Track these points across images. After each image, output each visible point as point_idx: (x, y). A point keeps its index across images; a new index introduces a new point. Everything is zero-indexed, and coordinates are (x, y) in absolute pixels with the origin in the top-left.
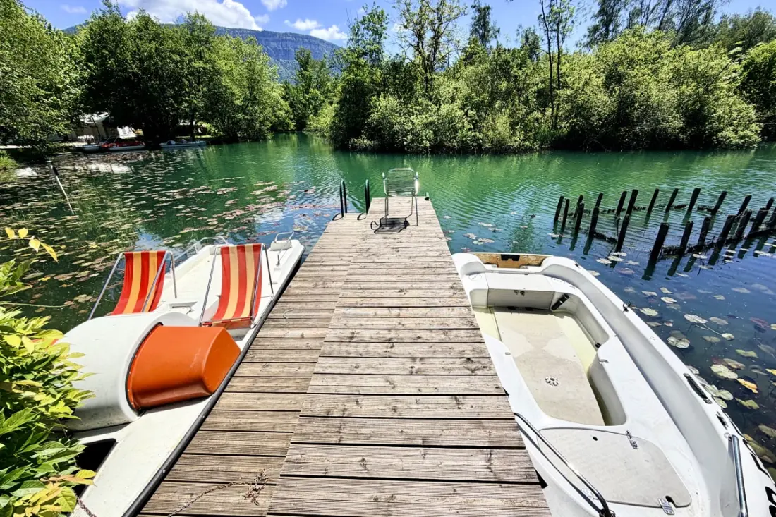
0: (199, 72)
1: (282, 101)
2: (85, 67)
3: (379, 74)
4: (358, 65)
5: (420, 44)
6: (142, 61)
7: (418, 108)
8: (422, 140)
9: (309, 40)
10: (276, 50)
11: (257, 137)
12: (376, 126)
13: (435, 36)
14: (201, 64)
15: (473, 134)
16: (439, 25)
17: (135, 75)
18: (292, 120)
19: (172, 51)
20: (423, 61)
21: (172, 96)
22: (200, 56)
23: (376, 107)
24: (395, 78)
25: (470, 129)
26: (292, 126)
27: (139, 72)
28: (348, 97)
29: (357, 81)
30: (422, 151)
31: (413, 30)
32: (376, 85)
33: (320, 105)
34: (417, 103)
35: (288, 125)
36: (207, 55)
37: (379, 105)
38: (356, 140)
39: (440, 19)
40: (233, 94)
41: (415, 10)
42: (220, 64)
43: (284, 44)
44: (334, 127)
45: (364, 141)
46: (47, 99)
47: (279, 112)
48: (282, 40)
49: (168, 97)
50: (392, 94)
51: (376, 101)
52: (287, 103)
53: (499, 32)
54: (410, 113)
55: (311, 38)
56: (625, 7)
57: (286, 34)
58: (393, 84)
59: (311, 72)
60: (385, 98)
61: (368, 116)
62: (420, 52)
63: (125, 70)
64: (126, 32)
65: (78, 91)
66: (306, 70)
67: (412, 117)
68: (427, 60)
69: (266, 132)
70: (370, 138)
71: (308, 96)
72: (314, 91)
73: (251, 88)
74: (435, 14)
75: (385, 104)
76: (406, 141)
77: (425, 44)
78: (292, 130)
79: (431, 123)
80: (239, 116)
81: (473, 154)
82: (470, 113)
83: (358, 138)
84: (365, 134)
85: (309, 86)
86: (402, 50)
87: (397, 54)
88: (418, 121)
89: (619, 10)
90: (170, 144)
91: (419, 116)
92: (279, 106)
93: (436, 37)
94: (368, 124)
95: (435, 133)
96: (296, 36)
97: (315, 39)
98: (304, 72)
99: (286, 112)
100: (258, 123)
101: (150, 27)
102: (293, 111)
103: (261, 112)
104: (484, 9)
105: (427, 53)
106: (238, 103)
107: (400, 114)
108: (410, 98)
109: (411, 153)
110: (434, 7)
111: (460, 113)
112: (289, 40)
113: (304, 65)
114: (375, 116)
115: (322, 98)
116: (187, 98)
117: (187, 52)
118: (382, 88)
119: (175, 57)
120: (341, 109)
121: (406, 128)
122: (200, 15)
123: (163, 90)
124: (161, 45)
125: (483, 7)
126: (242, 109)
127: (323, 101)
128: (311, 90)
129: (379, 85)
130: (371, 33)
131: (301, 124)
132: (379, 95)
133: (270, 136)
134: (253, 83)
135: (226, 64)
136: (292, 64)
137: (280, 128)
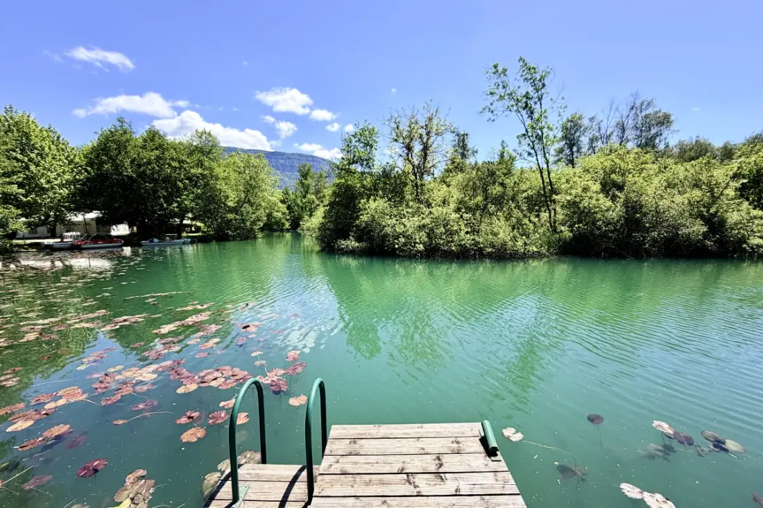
0: (198, 177)
1: (280, 205)
2: (83, 171)
3: (368, 180)
4: (349, 172)
5: (410, 155)
6: (139, 166)
7: (410, 210)
8: (415, 243)
9: (313, 158)
10: (282, 165)
11: (247, 236)
12: (365, 228)
13: (424, 148)
14: (200, 171)
15: (472, 237)
16: (428, 139)
17: (130, 178)
18: (287, 220)
19: (172, 159)
20: (413, 169)
21: (164, 197)
22: (200, 164)
23: (365, 209)
24: (385, 183)
25: (467, 233)
26: (287, 225)
27: (134, 175)
28: (337, 200)
29: (347, 186)
30: (415, 255)
31: (403, 143)
32: (366, 189)
33: (315, 208)
34: (407, 206)
35: (283, 224)
36: (206, 164)
37: (369, 207)
38: (343, 242)
39: (428, 134)
40: (227, 197)
41: (404, 127)
42: (218, 171)
43: (291, 161)
44: (322, 227)
45: (352, 243)
46: (26, 198)
47: (276, 213)
48: (290, 158)
49: (160, 197)
50: (382, 197)
51: (365, 203)
52: (285, 206)
53: (477, 152)
54: (402, 216)
55: (313, 157)
56: (583, 134)
57: (293, 154)
58: (384, 190)
59: (310, 181)
60: (375, 200)
61: (358, 218)
62: (410, 161)
63: (121, 174)
64: (131, 143)
65: (65, 192)
66: (306, 179)
67: (404, 220)
68: (417, 168)
69: (257, 231)
70: (358, 240)
71: (304, 201)
72: (311, 197)
73: (247, 192)
74: (424, 130)
75: (373, 207)
76: (398, 244)
77: (414, 155)
78: (287, 229)
79: (424, 226)
80: (230, 216)
81: (475, 259)
82: (465, 215)
83: (344, 240)
84: (353, 236)
85: (307, 192)
86: (392, 160)
87: (388, 163)
88: (411, 223)
89: (579, 136)
90: (152, 241)
91: (411, 219)
92: (276, 208)
93: (426, 148)
94: (357, 226)
95: (428, 235)
96: (301, 155)
97: (318, 158)
98: (304, 181)
99: (283, 214)
100: (248, 224)
101: (156, 139)
102: (290, 213)
103: (253, 213)
104: (464, 135)
105: (416, 163)
106: (231, 204)
107: (390, 216)
108: (401, 202)
109: (403, 257)
110: (423, 124)
111: (454, 216)
112: (296, 158)
113: (305, 176)
114: (364, 218)
115: (317, 202)
116: (178, 199)
117: (188, 160)
118: (371, 192)
119: (175, 164)
120: (330, 211)
121: (398, 230)
122: (207, 132)
123: (155, 191)
124: (163, 153)
125: (462, 133)
126: (234, 210)
127: (319, 205)
128: (309, 196)
129: (370, 190)
130: (362, 145)
131: (295, 224)
132: (368, 198)
133: (260, 235)
134: (251, 188)
135: (225, 171)
136: (296, 175)
137: (275, 227)
